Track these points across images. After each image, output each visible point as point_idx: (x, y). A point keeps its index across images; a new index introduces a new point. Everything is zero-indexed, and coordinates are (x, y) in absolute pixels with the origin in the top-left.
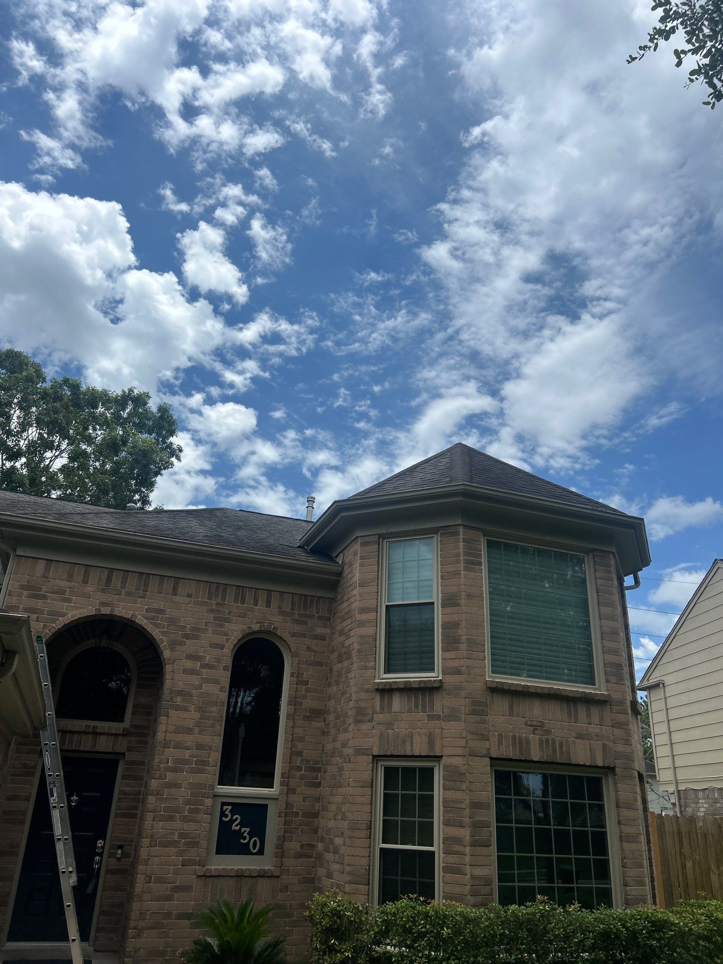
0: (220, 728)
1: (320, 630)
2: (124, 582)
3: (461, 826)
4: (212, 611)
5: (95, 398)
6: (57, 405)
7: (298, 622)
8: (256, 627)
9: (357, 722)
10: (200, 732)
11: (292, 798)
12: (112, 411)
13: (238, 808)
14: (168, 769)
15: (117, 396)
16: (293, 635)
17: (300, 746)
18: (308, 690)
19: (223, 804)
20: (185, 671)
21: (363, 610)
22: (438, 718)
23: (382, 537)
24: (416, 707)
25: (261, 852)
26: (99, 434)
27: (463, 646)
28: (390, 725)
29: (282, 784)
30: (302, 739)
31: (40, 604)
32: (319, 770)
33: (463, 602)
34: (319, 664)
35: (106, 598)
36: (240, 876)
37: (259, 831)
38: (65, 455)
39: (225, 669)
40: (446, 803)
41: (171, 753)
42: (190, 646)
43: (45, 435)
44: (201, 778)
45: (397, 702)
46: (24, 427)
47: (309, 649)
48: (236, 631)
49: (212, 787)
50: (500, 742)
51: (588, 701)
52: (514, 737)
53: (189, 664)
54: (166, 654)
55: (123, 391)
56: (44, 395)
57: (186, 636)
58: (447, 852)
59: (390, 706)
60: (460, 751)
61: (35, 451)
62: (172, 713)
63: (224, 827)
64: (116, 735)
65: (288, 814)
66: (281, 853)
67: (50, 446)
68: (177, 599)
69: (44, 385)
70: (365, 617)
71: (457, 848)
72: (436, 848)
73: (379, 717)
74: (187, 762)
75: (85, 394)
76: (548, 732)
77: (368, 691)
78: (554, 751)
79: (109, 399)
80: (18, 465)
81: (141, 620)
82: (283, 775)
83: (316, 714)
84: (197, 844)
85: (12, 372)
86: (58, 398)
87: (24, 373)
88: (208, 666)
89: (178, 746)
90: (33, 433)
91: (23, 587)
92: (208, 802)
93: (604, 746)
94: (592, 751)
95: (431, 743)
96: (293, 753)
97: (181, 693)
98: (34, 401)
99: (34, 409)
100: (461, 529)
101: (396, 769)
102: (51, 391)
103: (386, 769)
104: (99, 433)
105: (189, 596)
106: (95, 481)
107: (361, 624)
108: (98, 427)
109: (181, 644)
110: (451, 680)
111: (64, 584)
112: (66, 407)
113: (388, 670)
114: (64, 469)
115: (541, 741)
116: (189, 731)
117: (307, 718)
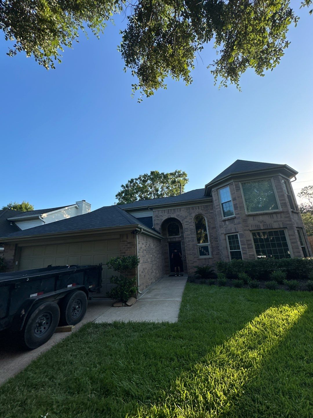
0: (195, 233)
1: (211, 212)
2: (171, 211)
3: (245, 245)
4: (188, 213)
7: (205, 211)
10: (192, 235)
11: (213, 244)
13: (202, 247)
14: (187, 242)
16: (205, 214)
18: (211, 224)
19: (199, 247)
20: (186, 225)
21: (217, 206)
22: (236, 224)
23: (218, 189)
24: (231, 223)
27: (239, 208)
28: (227, 228)
29: (210, 242)
30: (212, 233)
31: (159, 218)
32: (217, 238)
33: (237, 199)
34: (213, 218)
35: (169, 215)
36: (205, 259)
37: (207, 251)
39: (194, 223)
40: (241, 241)
41: (187, 240)
42: (186, 220)
44: (194, 243)
47: (209, 216)
49: (196, 244)
50: (252, 227)
51: (276, 213)
52: (255, 225)
53: (186, 223)
57: (184, 218)
58: (243, 250)
59: (226, 224)
60: (242, 230)
62: (186, 232)
63: (200, 251)
64: (179, 238)
65: (212, 247)
66: (213, 255)
68: (181, 212)
71: (245, 249)
72: (241, 250)
73: (224, 226)
74: (190, 240)
76: (265, 222)
77: (221, 222)
81: (176, 218)
82: (210, 240)
83: (214, 228)
84: (196, 254)
88: (190, 223)
89: (188, 238)
91: (155, 216)
92: (196, 247)
95: (236, 230)
96: (211, 236)
97: (186, 229)
100: (234, 183)
101: (230, 236)
103: (228, 236)
105: (183, 211)
107: (217, 209)
109: (184, 220)
110: (237, 216)
111: (162, 214)
113: (224, 217)
115: (263, 225)
116: (189, 235)
117: (212, 229)
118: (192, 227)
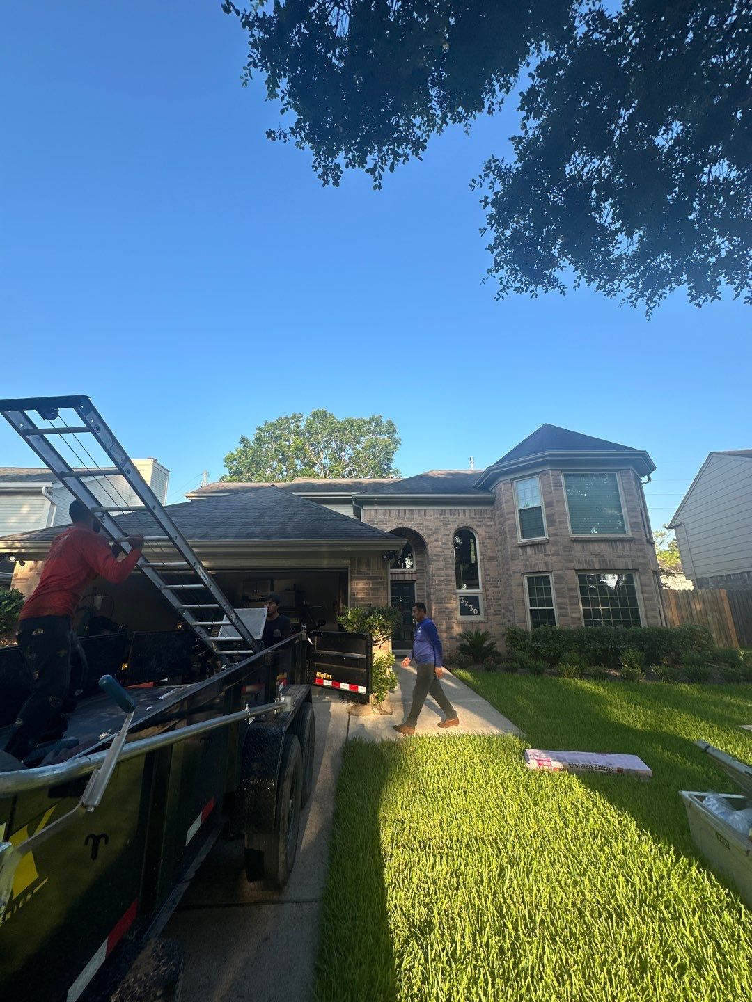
0: (454, 567)
1: (489, 523)
2: (405, 513)
3: (564, 597)
4: (441, 521)
7: (478, 521)
8: (461, 526)
9: (512, 560)
10: (446, 570)
11: (488, 593)
13: (466, 598)
14: (436, 585)
16: (478, 527)
17: (488, 572)
18: (488, 549)
19: (460, 597)
20: (436, 546)
21: (508, 513)
22: (549, 555)
23: (513, 479)
24: (538, 551)
25: (479, 614)
27: (557, 524)
28: (527, 560)
29: (483, 587)
30: (488, 569)
31: (376, 527)
33: (555, 504)
34: (491, 538)
35: (400, 521)
36: (471, 623)
40: (556, 589)
41: (436, 579)
42: (435, 536)
44: (450, 587)
45: (529, 550)
47: (485, 532)
48: (453, 528)
49: (455, 590)
50: (579, 562)
51: (622, 540)
52: (586, 560)
53: (436, 543)
54: (427, 540)
57: (434, 533)
58: (559, 608)
59: (526, 552)
60: (561, 568)
62: (434, 563)
63: (462, 605)
64: (412, 574)
65: (487, 598)
68: (427, 518)
70: (509, 516)
71: (563, 606)
72: (554, 607)
73: (522, 557)
74: (442, 581)
76: (603, 556)
77: (516, 547)
78: (606, 564)
82: (483, 584)
83: (493, 558)
84: (452, 612)
89: (438, 576)
91: (369, 521)
92: (454, 596)
93: (632, 561)
94: (626, 563)
96: (486, 575)
97: (435, 555)
100: (550, 471)
101: (533, 578)
103: (528, 578)
105: (431, 516)
107: (509, 519)
109: (432, 536)
110: (553, 539)
111: (383, 518)
113: (523, 537)
115: (599, 560)
116: (441, 570)
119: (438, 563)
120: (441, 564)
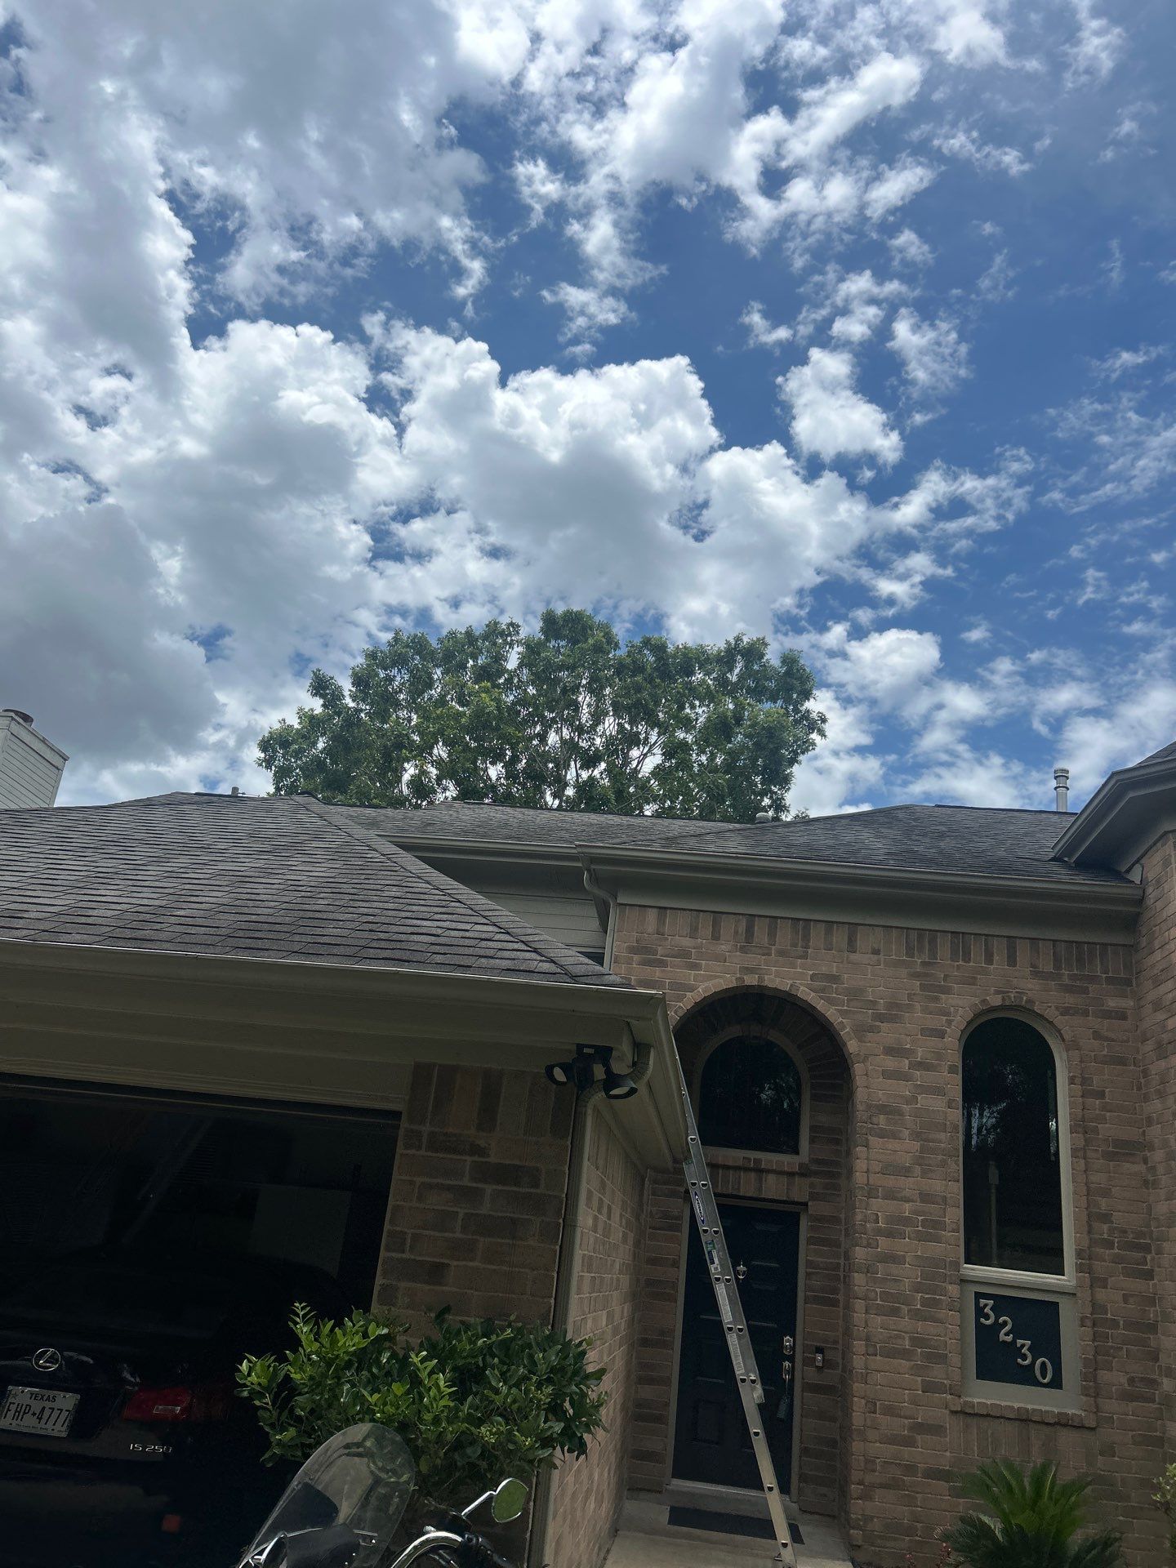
0: (957, 1167)
1: (1112, 1003)
2: (772, 934)
4: (916, 975)
5: (691, 659)
6: (639, 678)
7: (1069, 989)
8: (996, 1001)
10: (924, 1174)
11: (1101, 1295)
12: (714, 675)
13: (1004, 1304)
14: (879, 1232)
15: (719, 651)
16: (1065, 1011)
17: (1104, 1203)
18: (1104, 1108)
19: (979, 1296)
20: (887, 1074)
25: (1056, 1383)
26: (700, 713)
29: (1080, 1269)
30: (1106, 1193)
31: (657, 973)
32: (1146, 1249)
34: (1122, 1062)
35: (752, 960)
36: (1024, 1419)
37: (1048, 1343)
38: (657, 751)
39: (952, 1069)
41: (880, 1207)
42: (888, 1034)
43: (627, 726)
44: (934, 1249)
46: (598, 717)
47: (1097, 1035)
48: (961, 1007)
49: (956, 1266)
53: (890, 1063)
54: (852, 1046)
55: (728, 642)
56: (620, 669)
57: (880, 1018)
61: (616, 750)
62: (873, 1140)
63: (986, 1336)
64: (791, 1174)
65: (1096, 1319)
66: (1093, 1388)
67: (633, 740)
68: (854, 957)
69: (618, 653)
74: (906, 1221)
75: (674, 656)
79: (709, 659)
80: (596, 773)
81: (805, 993)
82: (1079, 1254)
83: (1126, 1150)
84: (942, 1359)
85: (574, 642)
86: (638, 668)
87: (590, 641)
88: (922, 1065)
89: (891, 1195)
90: (610, 725)
91: (632, 950)
92: (953, 1290)
96: (1093, 1217)
97: (884, 1109)
98: (607, 679)
99: (608, 691)
102: (628, 660)
104: (699, 711)
105: (876, 952)
106: (703, 785)
108: (697, 703)
109: (872, 1029)
111: (687, 942)
112: (650, 680)
114: (657, 772)
116: (906, 1172)
117: (1110, 1156)
118: (937, 1104)
119: (893, 1144)
120: (905, 1149)
